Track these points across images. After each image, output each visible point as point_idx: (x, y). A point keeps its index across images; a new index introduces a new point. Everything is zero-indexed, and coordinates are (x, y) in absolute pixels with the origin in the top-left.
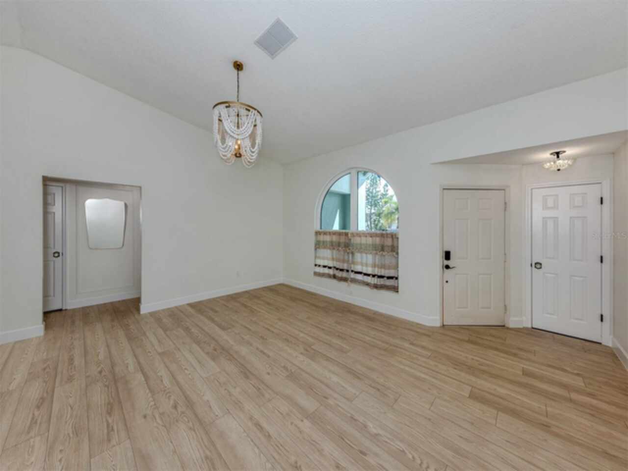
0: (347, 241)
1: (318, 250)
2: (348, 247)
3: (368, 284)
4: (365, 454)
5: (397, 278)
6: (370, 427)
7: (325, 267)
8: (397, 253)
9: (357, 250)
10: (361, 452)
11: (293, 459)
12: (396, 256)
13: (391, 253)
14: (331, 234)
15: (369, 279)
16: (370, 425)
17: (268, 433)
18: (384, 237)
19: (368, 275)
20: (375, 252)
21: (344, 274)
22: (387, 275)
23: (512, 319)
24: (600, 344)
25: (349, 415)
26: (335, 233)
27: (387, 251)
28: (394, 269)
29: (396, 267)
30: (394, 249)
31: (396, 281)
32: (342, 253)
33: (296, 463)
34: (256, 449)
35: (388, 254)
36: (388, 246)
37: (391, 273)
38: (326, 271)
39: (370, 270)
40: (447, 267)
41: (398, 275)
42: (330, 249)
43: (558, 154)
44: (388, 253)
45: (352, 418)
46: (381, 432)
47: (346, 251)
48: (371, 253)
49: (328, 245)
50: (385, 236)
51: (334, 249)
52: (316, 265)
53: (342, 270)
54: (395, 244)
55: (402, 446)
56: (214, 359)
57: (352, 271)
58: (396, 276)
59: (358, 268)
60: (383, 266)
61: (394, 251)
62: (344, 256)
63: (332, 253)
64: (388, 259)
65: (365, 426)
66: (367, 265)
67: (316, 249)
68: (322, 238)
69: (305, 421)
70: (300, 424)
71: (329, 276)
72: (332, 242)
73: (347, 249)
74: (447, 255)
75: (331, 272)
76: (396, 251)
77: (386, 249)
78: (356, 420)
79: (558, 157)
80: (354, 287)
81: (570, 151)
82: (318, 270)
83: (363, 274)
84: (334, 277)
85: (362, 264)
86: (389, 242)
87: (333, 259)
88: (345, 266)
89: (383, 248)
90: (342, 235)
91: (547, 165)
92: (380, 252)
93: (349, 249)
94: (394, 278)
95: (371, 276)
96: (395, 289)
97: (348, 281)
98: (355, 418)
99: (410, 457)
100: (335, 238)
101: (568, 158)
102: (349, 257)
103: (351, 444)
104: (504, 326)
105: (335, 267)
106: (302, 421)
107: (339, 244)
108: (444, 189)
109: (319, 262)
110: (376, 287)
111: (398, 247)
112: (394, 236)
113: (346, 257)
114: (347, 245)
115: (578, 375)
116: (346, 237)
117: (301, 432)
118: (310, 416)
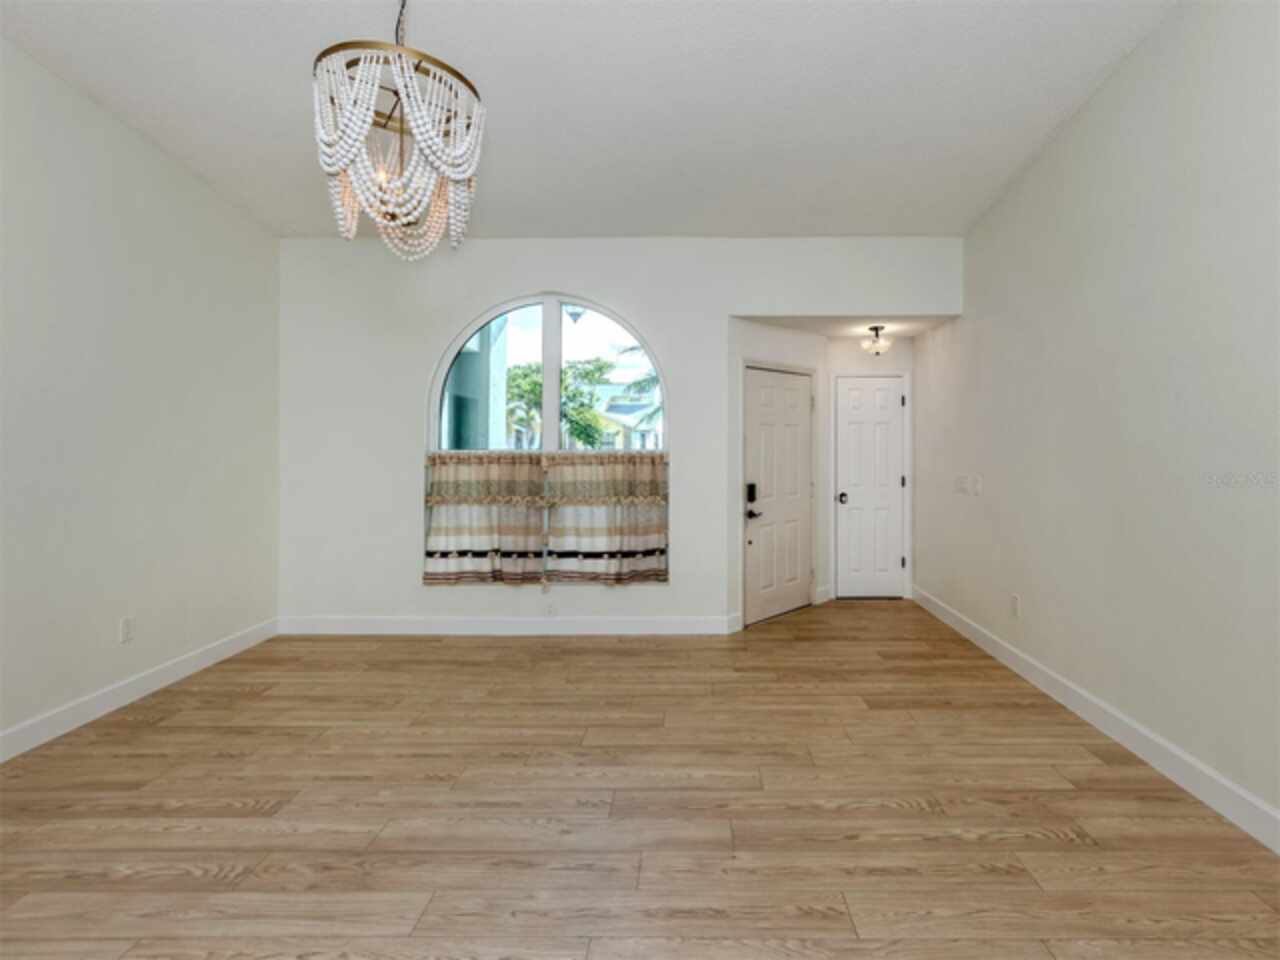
0: (535, 478)
1: (435, 509)
2: (537, 494)
3: (594, 578)
5: (663, 552)
6: (822, 805)
7: (462, 554)
8: (666, 498)
9: (565, 500)
11: (790, 909)
12: (663, 503)
13: (650, 499)
14: (485, 460)
15: (600, 566)
17: (711, 909)
18: (634, 464)
19: (598, 555)
20: (614, 499)
21: (531, 565)
22: (641, 548)
23: (820, 589)
24: (900, 598)
26: (498, 459)
27: (642, 495)
28: (659, 532)
29: (663, 527)
30: (658, 490)
31: (663, 558)
32: (522, 509)
33: (800, 909)
34: (726, 943)
35: (645, 501)
36: (645, 484)
37: (653, 541)
38: (469, 564)
39: (601, 544)
40: (751, 515)
41: (667, 545)
42: (480, 502)
43: (876, 329)
44: (645, 497)
46: (842, 802)
47: (534, 502)
48: (604, 503)
49: (474, 494)
50: (638, 460)
51: (494, 501)
52: (430, 554)
53: (523, 555)
54: (660, 479)
55: (877, 801)
56: (364, 886)
57: (550, 553)
58: (663, 546)
59: (569, 544)
60: (634, 531)
61: (657, 494)
62: (527, 517)
63: (489, 514)
64: (644, 512)
66: (592, 532)
67: (429, 508)
68: (448, 474)
69: (736, 854)
70: (737, 863)
71: (479, 577)
72: (488, 484)
73: (537, 499)
74: (751, 493)
75: (485, 565)
76: (661, 493)
77: (639, 489)
78: (798, 808)
79: (877, 335)
80: (559, 590)
81: (890, 328)
82: (439, 566)
83: (580, 557)
84: (497, 576)
85: (578, 533)
86: (644, 473)
87: (490, 530)
88: (532, 544)
89: (632, 489)
90: (521, 463)
91: (866, 344)
92: (626, 497)
93: (542, 498)
94: (657, 553)
95: (606, 556)
96: (660, 576)
97: (543, 580)
98: (793, 805)
99: (895, 805)
100: (495, 472)
101: (888, 336)
102: (541, 519)
103: (830, 838)
104: (809, 605)
105: (496, 551)
106: (734, 857)
107: (511, 488)
108: (748, 367)
109: (439, 543)
110: (619, 579)
111: (665, 483)
112: (657, 461)
113: (533, 520)
114: (535, 490)
115: (919, 639)
116: (535, 468)
117: (753, 872)
118: (735, 843)
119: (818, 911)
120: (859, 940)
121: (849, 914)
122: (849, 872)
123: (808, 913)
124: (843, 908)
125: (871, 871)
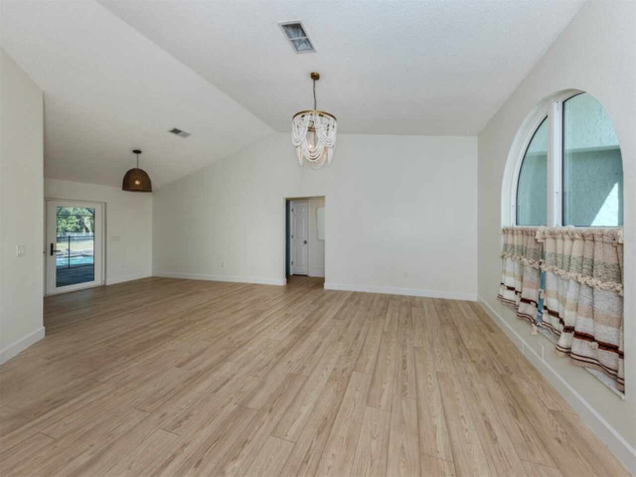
4: (196, 466)
6: (235, 463)
7: (511, 289)
10: (199, 462)
13: (610, 284)
16: (237, 464)
25: (249, 438)
27: (599, 277)
35: (602, 285)
44: (603, 281)
45: (246, 441)
53: (526, 301)
57: (545, 308)
59: (553, 304)
65: (235, 458)
69: (237, 405)
70: (231, 404)
77: (599, 270)
78: (243, 446)
83: (559, 319)
88: (533, 296)
98: (246, 445)
103: (209, 450)
105: (520, 293)
109: (504, 280)
117: (223, 407)
118: (242, 408)
119: (183, 421)
120: (160, 428)
121: (170, 432)
122: (185, 445)
123: (187, 417)
124: (175, 431)
125: (174, 456)
